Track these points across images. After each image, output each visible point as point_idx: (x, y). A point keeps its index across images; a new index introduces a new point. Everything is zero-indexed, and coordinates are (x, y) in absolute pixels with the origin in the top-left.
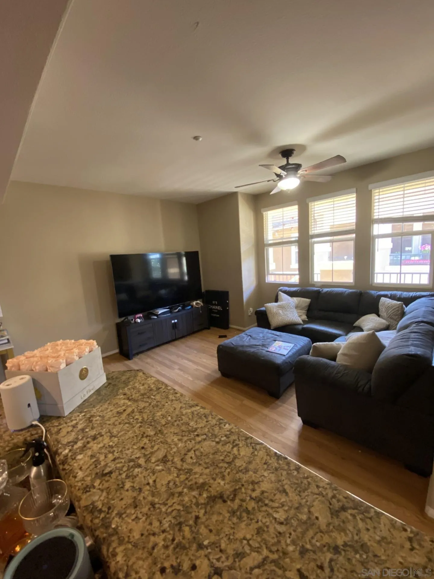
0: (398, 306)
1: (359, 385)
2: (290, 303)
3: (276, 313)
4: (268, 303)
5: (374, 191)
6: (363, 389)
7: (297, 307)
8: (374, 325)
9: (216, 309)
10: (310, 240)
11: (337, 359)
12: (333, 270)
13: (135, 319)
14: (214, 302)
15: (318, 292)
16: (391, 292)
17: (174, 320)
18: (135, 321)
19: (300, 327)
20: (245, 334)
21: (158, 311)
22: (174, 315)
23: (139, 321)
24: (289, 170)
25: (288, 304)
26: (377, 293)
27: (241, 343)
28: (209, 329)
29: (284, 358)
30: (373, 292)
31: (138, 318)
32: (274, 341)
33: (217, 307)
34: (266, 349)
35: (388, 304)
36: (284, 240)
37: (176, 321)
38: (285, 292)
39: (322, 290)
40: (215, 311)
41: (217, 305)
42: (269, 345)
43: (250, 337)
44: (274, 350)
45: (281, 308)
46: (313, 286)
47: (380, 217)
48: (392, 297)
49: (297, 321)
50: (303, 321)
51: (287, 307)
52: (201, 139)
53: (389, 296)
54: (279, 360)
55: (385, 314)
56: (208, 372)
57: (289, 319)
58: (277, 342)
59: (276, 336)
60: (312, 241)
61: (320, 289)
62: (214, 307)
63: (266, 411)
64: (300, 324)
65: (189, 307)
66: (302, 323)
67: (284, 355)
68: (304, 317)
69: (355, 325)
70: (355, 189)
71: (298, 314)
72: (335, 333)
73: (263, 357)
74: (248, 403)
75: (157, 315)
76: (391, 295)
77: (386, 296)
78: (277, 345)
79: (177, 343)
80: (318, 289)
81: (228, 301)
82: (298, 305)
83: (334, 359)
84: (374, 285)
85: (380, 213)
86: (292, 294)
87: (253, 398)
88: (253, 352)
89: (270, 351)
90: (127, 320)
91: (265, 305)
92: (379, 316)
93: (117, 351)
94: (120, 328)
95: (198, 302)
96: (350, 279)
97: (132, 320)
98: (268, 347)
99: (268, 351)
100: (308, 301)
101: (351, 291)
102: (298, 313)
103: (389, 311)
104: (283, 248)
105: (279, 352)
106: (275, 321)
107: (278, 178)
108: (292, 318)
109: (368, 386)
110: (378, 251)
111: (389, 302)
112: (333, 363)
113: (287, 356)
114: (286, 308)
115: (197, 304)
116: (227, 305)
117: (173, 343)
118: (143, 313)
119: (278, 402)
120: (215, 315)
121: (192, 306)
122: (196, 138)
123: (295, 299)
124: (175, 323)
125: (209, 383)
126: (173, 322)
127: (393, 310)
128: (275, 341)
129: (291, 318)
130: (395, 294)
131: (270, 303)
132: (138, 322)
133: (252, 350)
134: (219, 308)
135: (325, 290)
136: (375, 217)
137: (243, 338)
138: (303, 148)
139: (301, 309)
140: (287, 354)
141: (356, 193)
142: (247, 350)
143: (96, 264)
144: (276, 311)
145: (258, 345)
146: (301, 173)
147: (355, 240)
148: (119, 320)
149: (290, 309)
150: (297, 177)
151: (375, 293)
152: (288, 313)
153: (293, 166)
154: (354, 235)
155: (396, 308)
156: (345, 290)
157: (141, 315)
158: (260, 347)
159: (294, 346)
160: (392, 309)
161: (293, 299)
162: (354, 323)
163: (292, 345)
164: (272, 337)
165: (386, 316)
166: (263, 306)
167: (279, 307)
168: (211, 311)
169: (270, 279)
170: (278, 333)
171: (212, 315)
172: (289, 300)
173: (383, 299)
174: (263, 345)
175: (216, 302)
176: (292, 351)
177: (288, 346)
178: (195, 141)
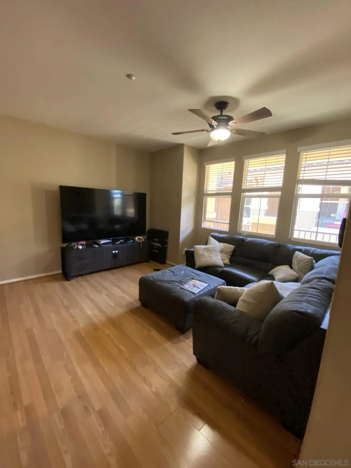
0: (308, 260)
1: (248, 335)
2: (216, 247)
3: (202, 255)
4: (197, 245)
5: (302, 153)
6: (251, 340)
7: (222, 251)
8: (285, 275)
9: (157, 246)
10: (242, 194)
11: (238, 305)
12: (258, 223)
13: (78, 246)
14: (155, 240)
15: (243, 240)
16: (306, 248)
17: (115, 251)
18: (77, 247)
19: (220, 269)
20: (169, 270)
21: (100, 241)
22: (115, 246)
23: (80, 247)
24: (221, 121)
25: (214, 248)
26: (293, 247)
27: (161, 278)
28: (148, 261)
29: (193, 296)
30: (290, 246)
31: (80, 245)
32: (191, 279)
33: (157, 244)
34: (181, 286)
35: (301, 257)
36: (220, 192)
37: (117, 252)
38: (215, 237)
39: (247, 239)
40: (156, 247)
41: (158, 242)
42: (185, 283)
43: (172, 273)
44: (187, 288)
45: (207, 250)
46: (240, 234)
47: (305, 178)
48: (306, 252)
49: (219, 263)
50: (224, 264)
51: (213, 250)
52: (134, 78)
53: (304, 251)
54: (188, 298)
55: (296, 267)
56: (131, 300)
57: (212, 261)
58: (194, 280)
59: (195, 275)
60: (244, 195)
61: (245, 238)
62: (155, 244)
63: (167, 345)
64: (221, 267)
65: (132, 241)
66: (223, 266)
67: (195, 294)
68: (227, 261)
69: (270, 273)
70: (285, 151)
71: (221, 258)
72: (249, 279)
73: (175, 293)
74: (155, 334)
75: (98, 244)
76: (305, 250)
77: (300, 250)
78: (193, 284)
79: (115, 271)
80: (243, 237)
81: (167, 240)
82: (223, 250)
83: (234, 304)
84: (292, 239)
85: (305, 175)
86: (220, 240)
87: (160, 330)
88: (168, 287)
89: (183, 288)
90: (70, 245)
91: (195, 246)
92: (291, 268)
93: (60, 272)
94: (63, 251)
95: (141, 237)
96: (272, 232)
97: (75, 246)
98: (184, 284)
99: (182, 288)
100: (232, 247)
101: (270, 242)
102: (221, 256)
103: (301, 264)
104: (220, 198)
105: (191, 290)
106: (199, 262)
107: (211, 129)
108: (215, 260)
109: (256, 337)
110: (299, 209)
111: (301, 256)
112: (231, 308)
113: (197, 295)
114: (211, 251)
115: (139, 239)
116: (166, 243)
117: (111, 271)
118: (86, 241)
119: (181, 337)
120: (155, 251)
121: (135, 240)
122: (129, 76)
123: (222, 244)
124: (115, 253)
125: (126, 310)
126: (114, 252)
127: (304, 263)
128: (193, 279)
129: (213, 260)
130: (310, 250)
131: (199, 245)
132: (80, 249)
133: (167, 285)
134: (159, 245)
135: (249, 239)
136: (301, 178)
137: (166, 273)
138: (236, 101)
139: (225, 254)
140: (198, 293)
141: (287, 153)
142: (164, 285)
143: (48, 193)
144: (202, 253)
145: (175, 282)
146: (231, 125)
147: (280, 197)
148: (65, 245)
149: (215, 252)
150: (228, 129)
151: (291, 247)
152: (213, 256)
153: (225, 118)
154: (280, 193)
155: (306, 262)
156: (266, 241)
157: (85, 243)
158: (177, 283)
159: (208, 286)
160: (302, 263)
161: (220, 244)
162: (269, 271)
163: (206, 285)
164: (192, 275)
165: (297, 268)
166: (193, 248)
167: (205, 250)
168: (152, 247)
169: (206, 225)
170: (199, 272)
171: (153, 250)
172: (216, 244)
173: (297, 253)
174: (180, 282)
175: (157, 240)
176: (204, 291)
177: (202, 286)
178: (128, 79)
